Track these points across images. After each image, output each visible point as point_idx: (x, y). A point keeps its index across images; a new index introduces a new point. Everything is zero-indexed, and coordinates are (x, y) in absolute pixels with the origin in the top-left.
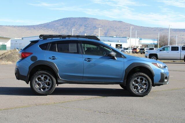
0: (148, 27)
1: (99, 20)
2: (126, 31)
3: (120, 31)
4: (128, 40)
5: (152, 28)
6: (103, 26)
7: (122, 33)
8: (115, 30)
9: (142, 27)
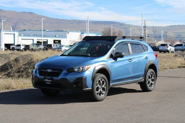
0: (63, 20)
1: (5, 11)
2: (38, 24)
3: (31, 24)
4: (67, 34)
5: (69, 21)
6: (9, 18)
7: (33, 26)
8: (25, 23)
9: (57, 19)
